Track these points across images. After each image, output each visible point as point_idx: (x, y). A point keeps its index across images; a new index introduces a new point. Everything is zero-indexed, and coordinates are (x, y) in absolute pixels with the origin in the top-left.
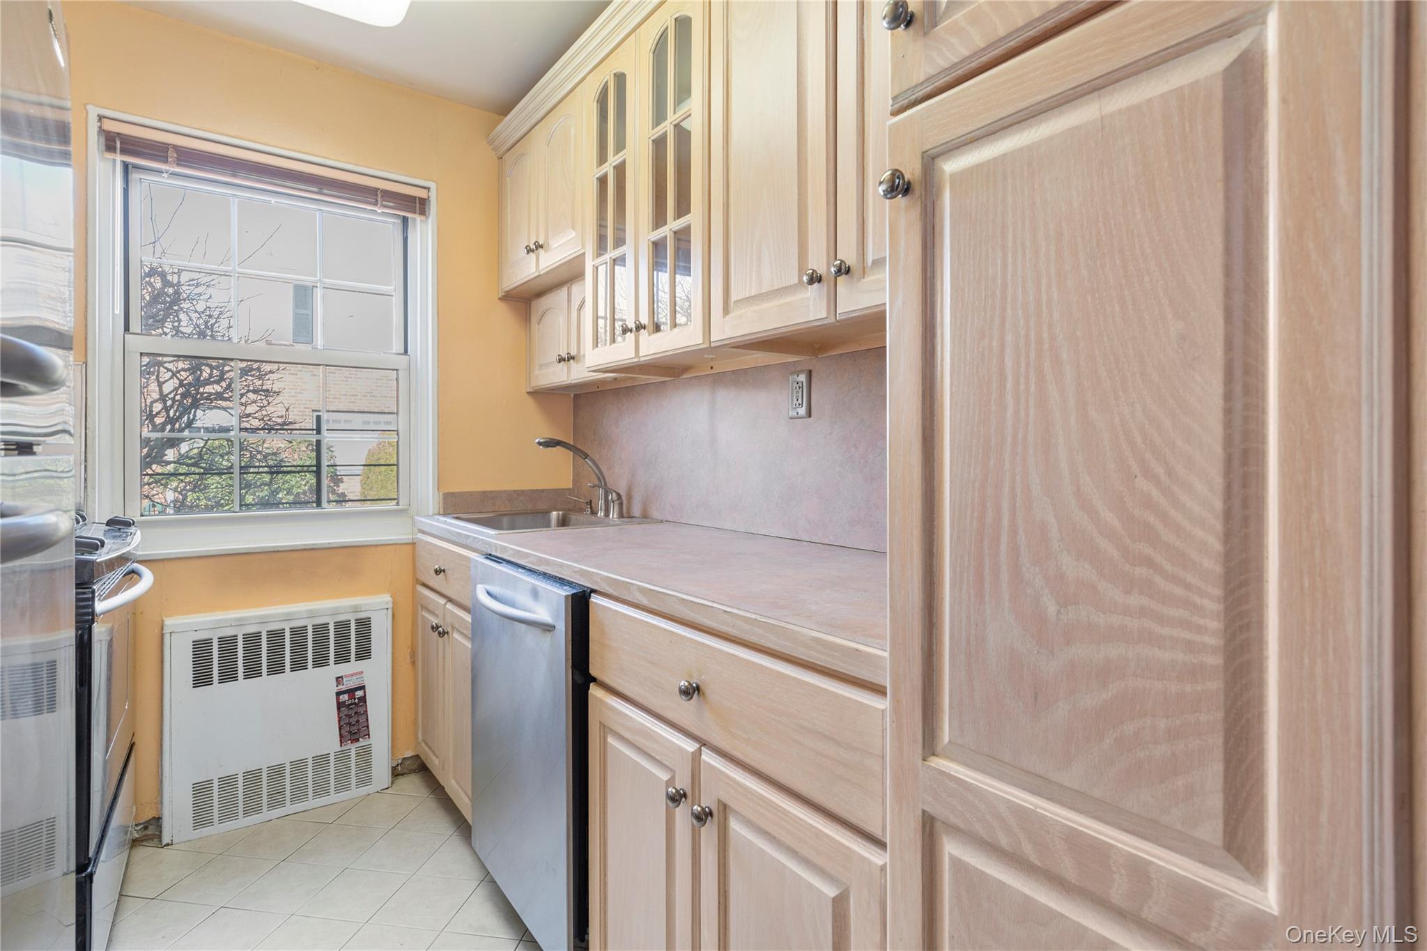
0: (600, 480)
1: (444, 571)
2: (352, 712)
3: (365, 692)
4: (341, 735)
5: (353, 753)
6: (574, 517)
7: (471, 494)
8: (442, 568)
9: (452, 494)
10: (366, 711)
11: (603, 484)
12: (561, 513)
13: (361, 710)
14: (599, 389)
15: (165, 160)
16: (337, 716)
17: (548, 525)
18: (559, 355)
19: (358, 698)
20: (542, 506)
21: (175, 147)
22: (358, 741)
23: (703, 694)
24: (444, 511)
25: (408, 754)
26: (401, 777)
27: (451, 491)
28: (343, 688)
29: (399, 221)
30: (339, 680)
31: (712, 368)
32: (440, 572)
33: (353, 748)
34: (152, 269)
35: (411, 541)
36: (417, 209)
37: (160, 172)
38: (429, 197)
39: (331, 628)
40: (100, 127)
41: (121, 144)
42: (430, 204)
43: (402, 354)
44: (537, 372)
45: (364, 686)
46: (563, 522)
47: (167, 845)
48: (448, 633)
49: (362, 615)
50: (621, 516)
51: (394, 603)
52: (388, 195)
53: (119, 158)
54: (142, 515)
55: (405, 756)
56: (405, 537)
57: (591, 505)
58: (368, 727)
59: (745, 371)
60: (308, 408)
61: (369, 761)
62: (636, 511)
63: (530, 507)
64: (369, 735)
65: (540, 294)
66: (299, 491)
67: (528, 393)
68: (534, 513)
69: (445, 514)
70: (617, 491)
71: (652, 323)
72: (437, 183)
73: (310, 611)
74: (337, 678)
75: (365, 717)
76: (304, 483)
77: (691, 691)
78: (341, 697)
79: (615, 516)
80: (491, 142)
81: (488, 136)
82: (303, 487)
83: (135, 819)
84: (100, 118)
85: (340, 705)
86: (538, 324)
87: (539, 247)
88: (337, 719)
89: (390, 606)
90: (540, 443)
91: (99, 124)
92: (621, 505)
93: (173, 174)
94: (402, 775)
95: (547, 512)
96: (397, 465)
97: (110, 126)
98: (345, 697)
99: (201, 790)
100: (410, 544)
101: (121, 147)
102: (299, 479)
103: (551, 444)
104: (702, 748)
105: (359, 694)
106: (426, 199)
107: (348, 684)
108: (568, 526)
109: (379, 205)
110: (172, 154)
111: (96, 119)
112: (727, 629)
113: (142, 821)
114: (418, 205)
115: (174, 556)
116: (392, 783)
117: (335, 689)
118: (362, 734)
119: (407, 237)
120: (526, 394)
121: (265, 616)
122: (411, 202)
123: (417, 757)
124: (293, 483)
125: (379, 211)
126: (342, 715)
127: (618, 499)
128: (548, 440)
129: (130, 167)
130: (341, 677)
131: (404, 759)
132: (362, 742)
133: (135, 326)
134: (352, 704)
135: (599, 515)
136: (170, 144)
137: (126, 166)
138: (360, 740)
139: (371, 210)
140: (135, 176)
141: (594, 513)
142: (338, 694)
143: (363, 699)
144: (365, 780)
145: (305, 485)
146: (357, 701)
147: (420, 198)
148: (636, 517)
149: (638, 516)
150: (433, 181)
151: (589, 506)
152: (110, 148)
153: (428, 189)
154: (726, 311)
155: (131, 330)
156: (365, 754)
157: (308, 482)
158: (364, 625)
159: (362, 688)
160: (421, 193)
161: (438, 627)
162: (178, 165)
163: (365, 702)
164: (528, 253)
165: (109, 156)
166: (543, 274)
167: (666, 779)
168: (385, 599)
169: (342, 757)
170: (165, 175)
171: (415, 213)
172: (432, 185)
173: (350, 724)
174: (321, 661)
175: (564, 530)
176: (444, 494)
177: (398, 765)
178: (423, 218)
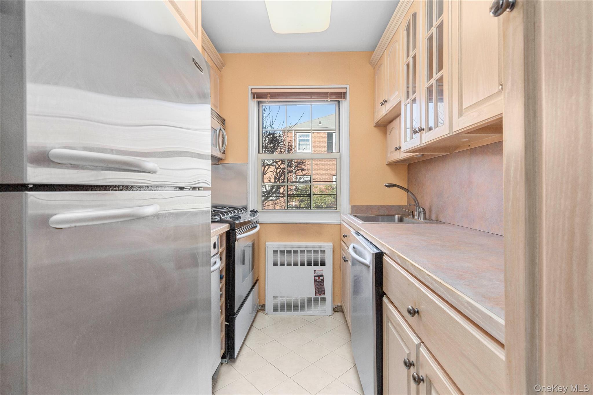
0: (416, 203)
1: (346, 236)
2: (319, 284)
3: (323, 278)
4: (315, 291)
5: (320, 299)
6: (405, 219)
7: (363, 206)
8: (346, 235)
9: (355, 206)
10: (324, 285)
11: (417, 205)
12: (399, 216)
13: (322, 284)
14: (418, 161)
15: (266, 98)
16: (314, 284)
17: (394, 221)
18: (396, 147)
19: (321, 279)
20: (392, 213)
21: (269, 93)
22: (321, 295)
23: (420, 316)
24: (352, 213)
25: (339, 304)
26: (336, 312)
27: (354, 205)
28: (316, 274)
29: (337, 103)
30: (315, 271)
31: (469, 146)
32: (345, 237)
33: (320, 297)
34: (270, 133)
35: (340, 223)
36: (342, 97)
37: (265, 102)
38: (346, 91)
39: (312, 252)
40: (251, 92)
41: (256, 95)
42: (347, 94)
43: (338, 153)
44: (389, 155)
45: (323, 275)
46: (401, 220)
47: (267, 314)
48: (347, 261)
49: (323, 249)
50: (425, 219)
51: (333, 246)
52: (332, 94)
53: (256, 100)
54: (262, 209)
55: (338, 305)
56: (338, 222)
57: (412, 213)
58: (324, 291)
59: (487, 146)
60: (331, 175)
61: (325, 303)
62: (433, 217)
63: (387, 212)
64: (325, 294)
65: (390, 122)
66: (328, 203)
67: (386, 164)
68: (388, 215)
69: (351, 214)
70: (423, 207)
71: (427, 127)
72: (349, 85)
73: (306, 245)
74: (314, 271)
75: (323, 286)
76: (329, 200)
77: (413, 312)
78: (316, 278)
79: (422, 219)
80: (370, 64)
81: (369, 61)
82: (329, 202)
83: (259, 303)
84: (252, 89)
85: (315, 281)
86: (390, 135)
87: (385, 101)
88: (314, 285)
89: (332, 247)
90: (386, 186)
91: (251, 91)
92: (425, 214)
93: (269, 102)
94: (337, 312)
95: (394, 215)
96: (336, 194)
97: (254, 91)
98: (317, 278)
99: (275, 299)
100: (339, 224)
101: (256, 97)
102: (328, 199)
103: (391, 186)
104: (422, 344)
105: (321, 278)
106: (345, 92)
107: (318, 274)
108: (402, 222)
109: (329, 98)
110: (269, 95)
111: (251, 89)
112: (429, 284)
113: (261, 304)
114: (342, 95)
115: (269, 223)
116: (333, 314)
117: (314, 275)
118: (322, 293)
119: (340, 108)
120: (386, 165)
121: (293, 245)
122: (340, 95)
123: (341, 306)
124: (326, 200)
125: (329, 100)
126: (316, 284)
127: (423, 211)
128: (389, 184)
129: (260, 102)
130: (316, 271)
131: (338, 306)
132: (322, 296)
133: (261, 151)
134: (319, 281)
135: (415, 218)
136: (267, 93)
137: (259, 103)
138: (322, 295)
139: (327, 101)
140: (261, 105)
141: (413, 217)
142: (315, 276)
143: (323, 280)
144: (324, 310)
145: (330, 201)
146: (321, 280)
147: (343, 92)
148: (432, 220)
149: (434, 219)
150: (348, 85)
151: (412, 214)
152: (254, 98)
153: (346, 88)
154: (460, 115)
155: (260, 152)
156: (324, 300)
157: (331, 200)
158: (323, 253)
159: (323, 276)
160: (343, 90)
161: (345, 258)
162: (270, 98)
163: (323, 281)
164: (382, 105)
165: (254, 100)
166: (388, 113)
167: (407, 353)
168: (331, 244)
169: (316, 299)
170: (267, 103)
171: (341, 98)
172: (348, 86)
173: (318, 288)
174: (309, 264)
175: (401, 224)
176: (352, 206)
177: (335, 308)
178: (344, 99)
